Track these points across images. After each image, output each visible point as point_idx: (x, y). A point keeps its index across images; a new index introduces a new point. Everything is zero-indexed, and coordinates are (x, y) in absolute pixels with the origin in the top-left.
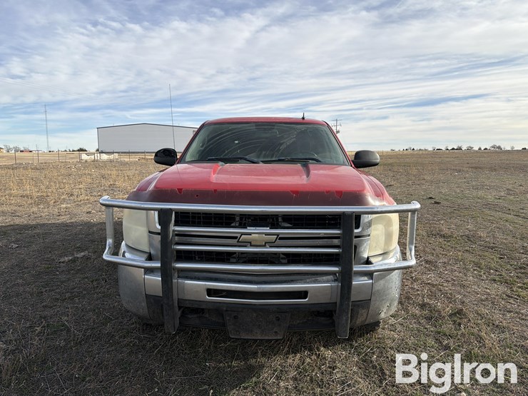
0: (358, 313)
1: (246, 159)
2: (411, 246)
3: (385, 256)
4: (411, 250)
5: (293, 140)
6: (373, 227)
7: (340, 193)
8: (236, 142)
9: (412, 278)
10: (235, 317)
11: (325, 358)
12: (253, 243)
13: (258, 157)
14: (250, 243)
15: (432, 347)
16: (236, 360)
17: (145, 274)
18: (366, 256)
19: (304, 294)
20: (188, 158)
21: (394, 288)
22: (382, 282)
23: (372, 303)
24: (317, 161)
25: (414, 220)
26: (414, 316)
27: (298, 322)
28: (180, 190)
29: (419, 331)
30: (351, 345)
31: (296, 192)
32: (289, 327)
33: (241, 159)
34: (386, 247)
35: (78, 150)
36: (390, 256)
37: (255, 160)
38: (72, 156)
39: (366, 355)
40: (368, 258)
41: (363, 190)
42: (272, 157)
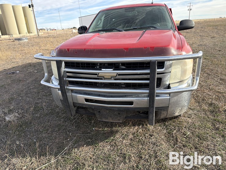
0: (161, 113)
1: (116, 29)
2: (197, 78)
3: (181, 83)
4: (197, 80)
5: (144, 16)
6: (173, 67)
7: (152, 48)
8: (113, 20)
9: (210, 88)
10: (99, 112)
11: (149, 130)
12: (105, 77)
13: (123, 28)
14: (104, 77)
15: (209, 128)
16: (107, 128)
17: (58, 90)
18: (168, 83)
19: (131, 103)
20: (90, 30)
21: (184, 100)
22: (176, 98)
23: (169, 108)
24: (155, 28)
25: (200, 63)
26: (204, 110)
27: (131, 115)
28: (68, 49)
29: (204, 118)
30: (165, 124)
31: (127, 49)
32: (125, 118)
33: (114, 29)
34: (182, 78)
35: (73, 28)
36: (185, 83)
37: (121, 29)
38: (70, 31)
39: (171, 130)
40: (169, 84)
41: (169, 45)
42: (130, 27)
